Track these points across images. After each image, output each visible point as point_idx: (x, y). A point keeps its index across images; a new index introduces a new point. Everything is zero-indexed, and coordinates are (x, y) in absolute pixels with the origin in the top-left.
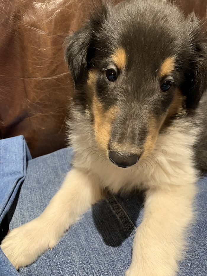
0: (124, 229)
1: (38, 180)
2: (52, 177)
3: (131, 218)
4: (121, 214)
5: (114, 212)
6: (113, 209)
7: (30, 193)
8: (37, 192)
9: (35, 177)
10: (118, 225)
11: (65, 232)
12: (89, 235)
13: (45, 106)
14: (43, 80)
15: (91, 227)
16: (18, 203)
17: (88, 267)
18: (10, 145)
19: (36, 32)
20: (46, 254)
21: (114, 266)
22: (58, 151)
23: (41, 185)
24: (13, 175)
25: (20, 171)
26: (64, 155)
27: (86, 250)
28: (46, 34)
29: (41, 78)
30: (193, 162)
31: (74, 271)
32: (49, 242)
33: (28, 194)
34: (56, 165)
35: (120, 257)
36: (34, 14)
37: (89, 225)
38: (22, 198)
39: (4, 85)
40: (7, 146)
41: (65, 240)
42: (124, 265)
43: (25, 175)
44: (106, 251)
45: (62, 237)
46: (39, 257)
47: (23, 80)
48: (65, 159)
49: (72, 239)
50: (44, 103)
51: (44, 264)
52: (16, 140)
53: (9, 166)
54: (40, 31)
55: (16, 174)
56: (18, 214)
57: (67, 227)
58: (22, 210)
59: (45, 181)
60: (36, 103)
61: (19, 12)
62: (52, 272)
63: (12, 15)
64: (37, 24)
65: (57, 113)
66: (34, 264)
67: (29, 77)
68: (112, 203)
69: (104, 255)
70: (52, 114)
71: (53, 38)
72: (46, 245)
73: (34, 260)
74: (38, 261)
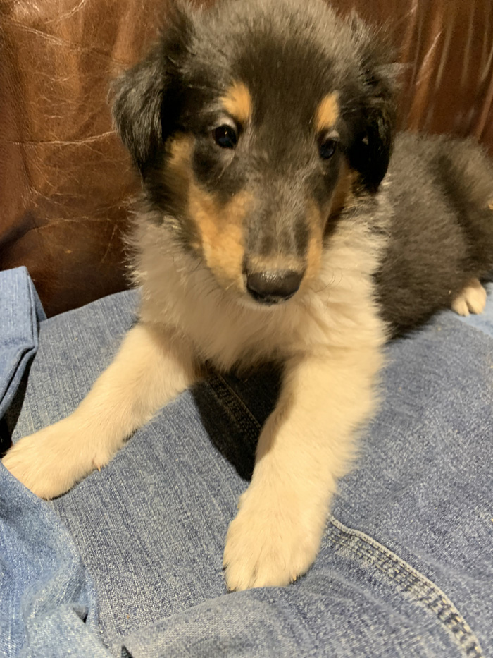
0: (239, 429)
2: (93, 346)
4: (234, 404)
7: (49, 378)
8: (65, 373)
9: (58, 348)
11: (124, 440)
12: (172, 442)
13: (72, 202)
14: (64, 147)
15: (175, 428)
16: (27, 396)
19: (46, 40)
21: (219, 488)
23: (71, 362)
25: (25, 336)
26: (115, 305)
28: (66, 44)
29: (59, 142)
32: (95, 457)
33: (45, 378)
34: (100, 324)
35: (230, 474)
36: (39, 2)
37: (171, 426)
38: (33, 387)
41: (125, 454)
43: (36, 344)
45: (119, 449)
47: (21, 147)
48: (118, 314)
49: (139, 452)
50: (68, 195)
51: (88, 494)
52: (13, 276)
54: (52, 38)
55: (17, 343)
56: (28, 416)
57: (128, 431)
58: (35, 408)
59: (79, 355)
60: (52, 197)
64: (46, 23)
65: (96, 217)
66: (67, 496)
67: (32, 141)
68: (216, 387)
69: (201, 473)
70: (87, 220)
71: (83, 53)
72: (89, 461)
73: (68, 488)
74: (75, 491)
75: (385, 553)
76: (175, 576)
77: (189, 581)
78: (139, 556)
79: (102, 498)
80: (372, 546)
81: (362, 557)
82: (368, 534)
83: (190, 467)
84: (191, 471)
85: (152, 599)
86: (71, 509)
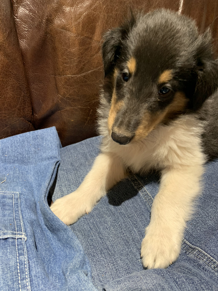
0: (144, 200)
1: (72, 164)
2: (83, 161)
3: (149, 192)
5: (136, 187)
6: (135, 185)
7: (66, 174)
8: (72, 172)
9: (69, 161)
10: (139, 197)
11: (97, 202)
13: (74, 100)
14: (72, 78)
16: (57, 181)
17: (117, 225)
18: (45, 135)
19: (66, 34)
20: (84, 217)
21: (137, 224)
22: (85, 140)
23: (75, 167)
24: (50, 159)
25: (56, 156)
26: (90, 143)
27: (115, 214)
28: (75, 35)
29: (70, 75)
30: (201, 148)
31: (107, 227)
32: (86, 208)
33: (64, 174)
34: (85, 151)
35: (141, 219)
36: (64, 18)
37: (116, 197)
39: (38, 82)
40: (43, 135)
41: (98, 208)
42: (145, 224)
43: (60, 160)
44: (130, 215)
45: (95, 205)
46: (79, 219)
47: (55, 77)
48: (92, 147)
49: (103, 207)
50: (73, 97)
51: (84, 224)
52: (51, 131)
53: (46, 152)
54: (69, 33)
55: (53, 159)
56: (58, 189)
57: (99, 198)
58: (61, 186)
59: (78, 165)
60: (66, 98)
61: (51, 16)
62: (90, 228)
63: (45, 19)
64: (67, 27)
65: (83, 107)
66: (75, 224)
67: (60, 75)
68: (133, 181)
69: (129, 218)
70: (80, 108)
71: (81, 39)
72: (84, 210)
73: (76, 221)
74: (78, 222)
75: (210, 258)
76: (121, 260)
77: (127, 263)
78: (106, 251)
79: (89, 226)
80: (204, 254)
81: (200, 258)
82: (202, 249)
83: (124, 215)
84: (125, 217)
85: (112, 269)
86: (78, 230)
